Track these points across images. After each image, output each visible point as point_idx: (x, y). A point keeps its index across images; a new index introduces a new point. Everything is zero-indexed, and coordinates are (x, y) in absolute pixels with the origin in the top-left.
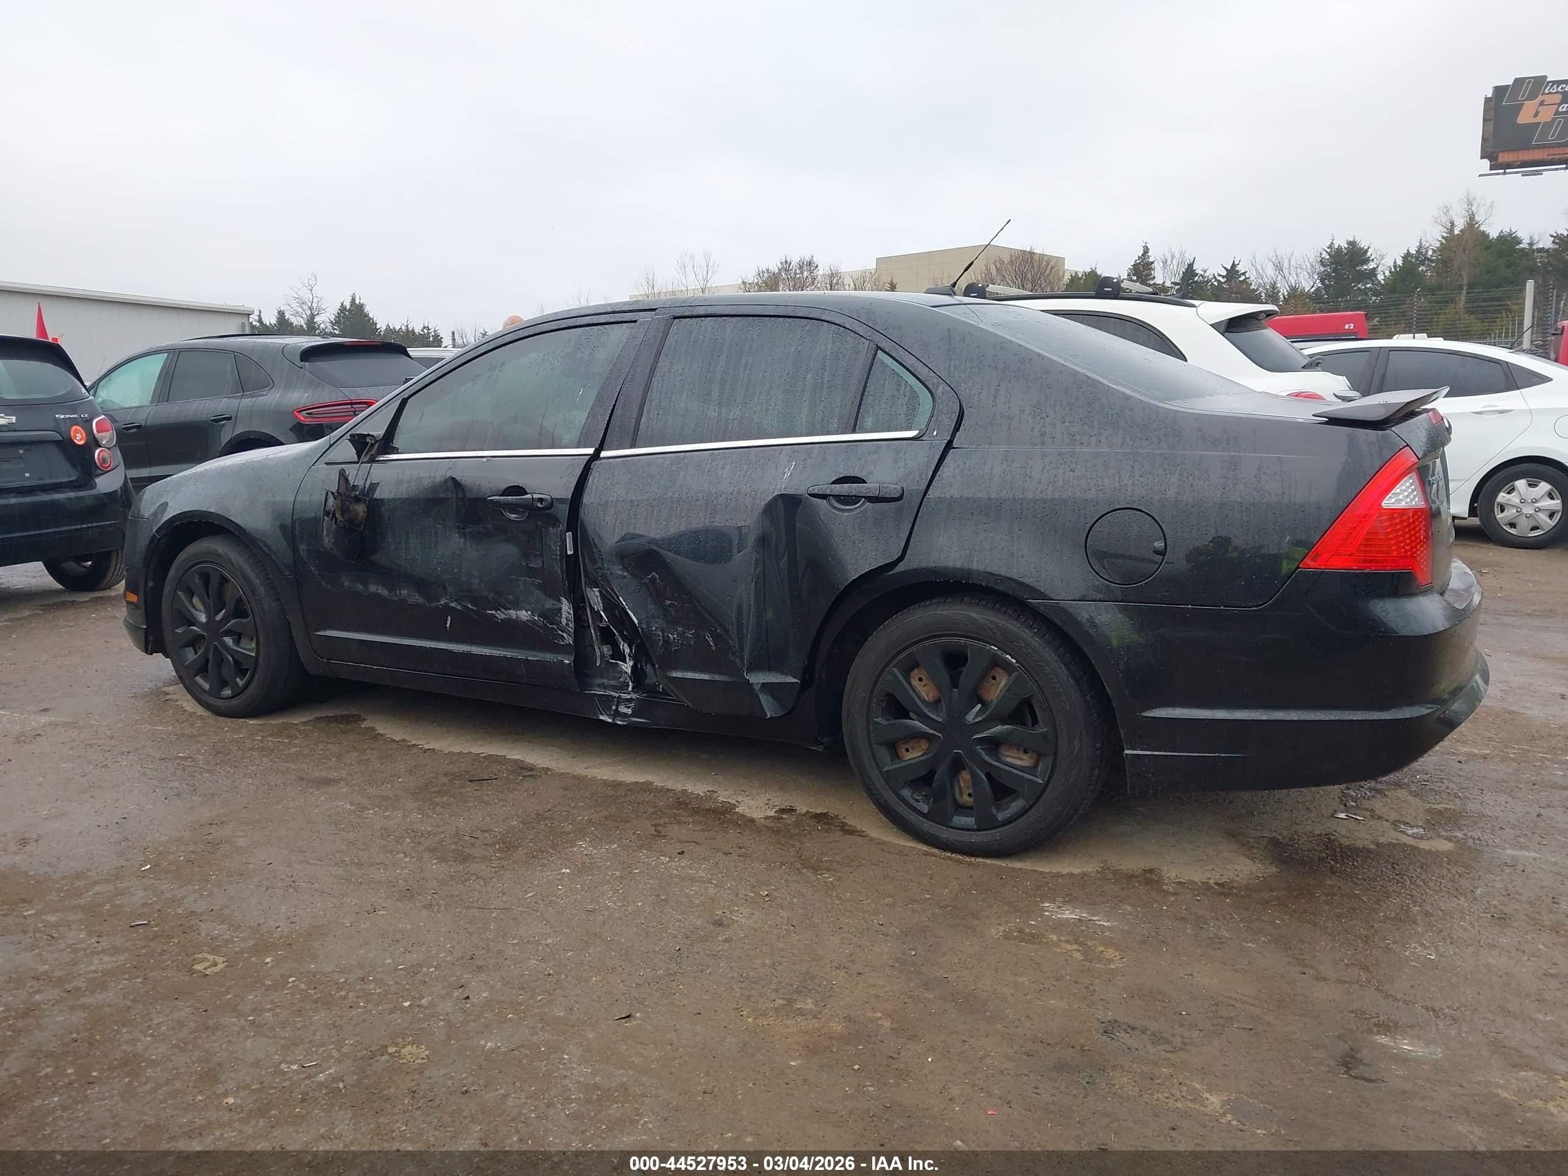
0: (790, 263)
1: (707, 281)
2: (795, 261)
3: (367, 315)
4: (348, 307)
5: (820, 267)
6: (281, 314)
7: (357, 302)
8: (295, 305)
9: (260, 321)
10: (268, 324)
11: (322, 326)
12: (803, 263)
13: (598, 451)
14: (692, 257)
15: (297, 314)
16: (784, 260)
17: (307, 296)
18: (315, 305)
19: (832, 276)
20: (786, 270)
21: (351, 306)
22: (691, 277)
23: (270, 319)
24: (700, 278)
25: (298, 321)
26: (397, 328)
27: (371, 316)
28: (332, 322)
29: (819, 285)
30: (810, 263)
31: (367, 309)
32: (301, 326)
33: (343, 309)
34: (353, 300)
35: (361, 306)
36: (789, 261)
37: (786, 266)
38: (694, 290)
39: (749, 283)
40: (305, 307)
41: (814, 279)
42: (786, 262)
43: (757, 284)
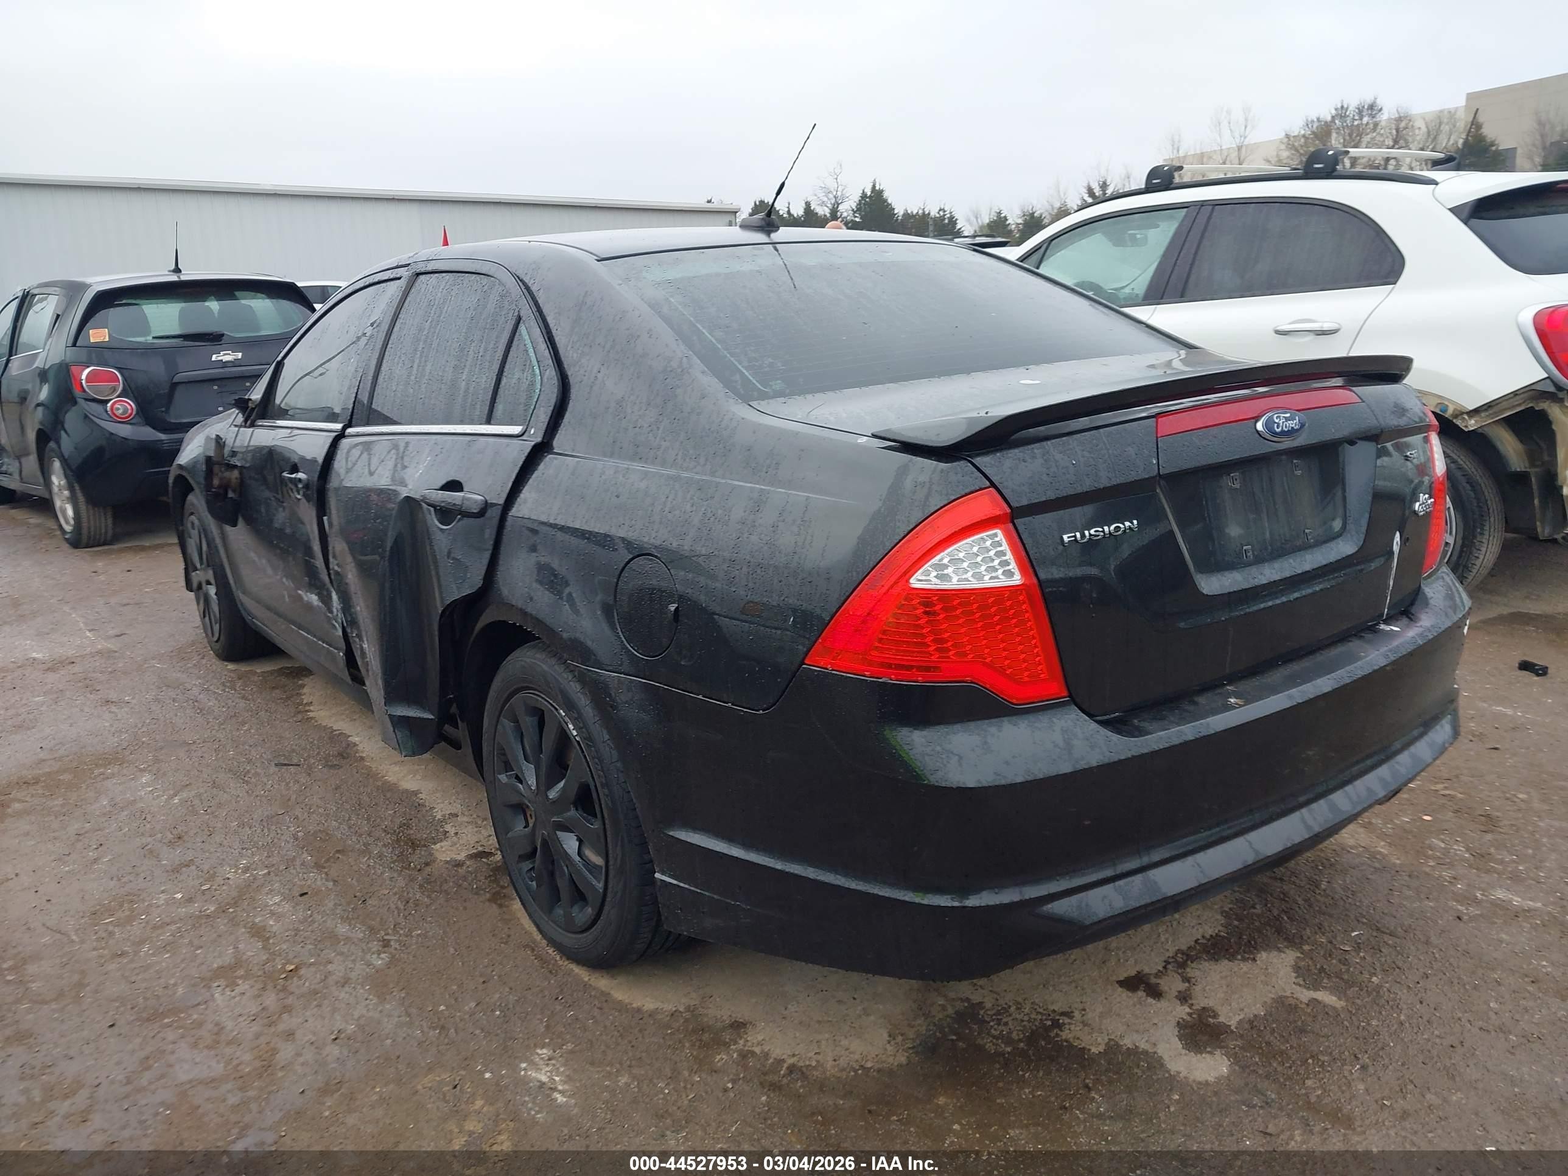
0: (1347, 108)
1: (1245, 137)
2: (1353, 103)
3: (886, 201)
4: (869, 194)
5: (1385, 110)
6: (808, 204)
7: (877, 188)
8: (821, 195)
9: (789, 212)
10: (795, 215)
11: (845, 214)
12: (1363, 107)
13: (344, 428)
14: (1229, 112)
15: (823, 204)
16: (1339, 106)
17: (832, 185)
18: (839, 194)
19: (1399, 119)
20: (1341, 116)
21: (872, 192)
22: (1227, 133)
23: (798, 211)
24: (1237, 135)
25: (823, 211)
26: (915, 212)
27: (889, 201)
28: (853, 210)
29: (1382, 132)
30: (1371, 107)
31: (886, 195)
32: (825, 216)
33: (864, 196)
34: (874, 186)
35: (881, 192)
36: (1345, 106)
37: (1341, 113)
38: (1229, 149)
39: (1294, 137)
40: (831, 196)
41: (1376, 125)
42: (1342, 107)
43: (1304, 136)
